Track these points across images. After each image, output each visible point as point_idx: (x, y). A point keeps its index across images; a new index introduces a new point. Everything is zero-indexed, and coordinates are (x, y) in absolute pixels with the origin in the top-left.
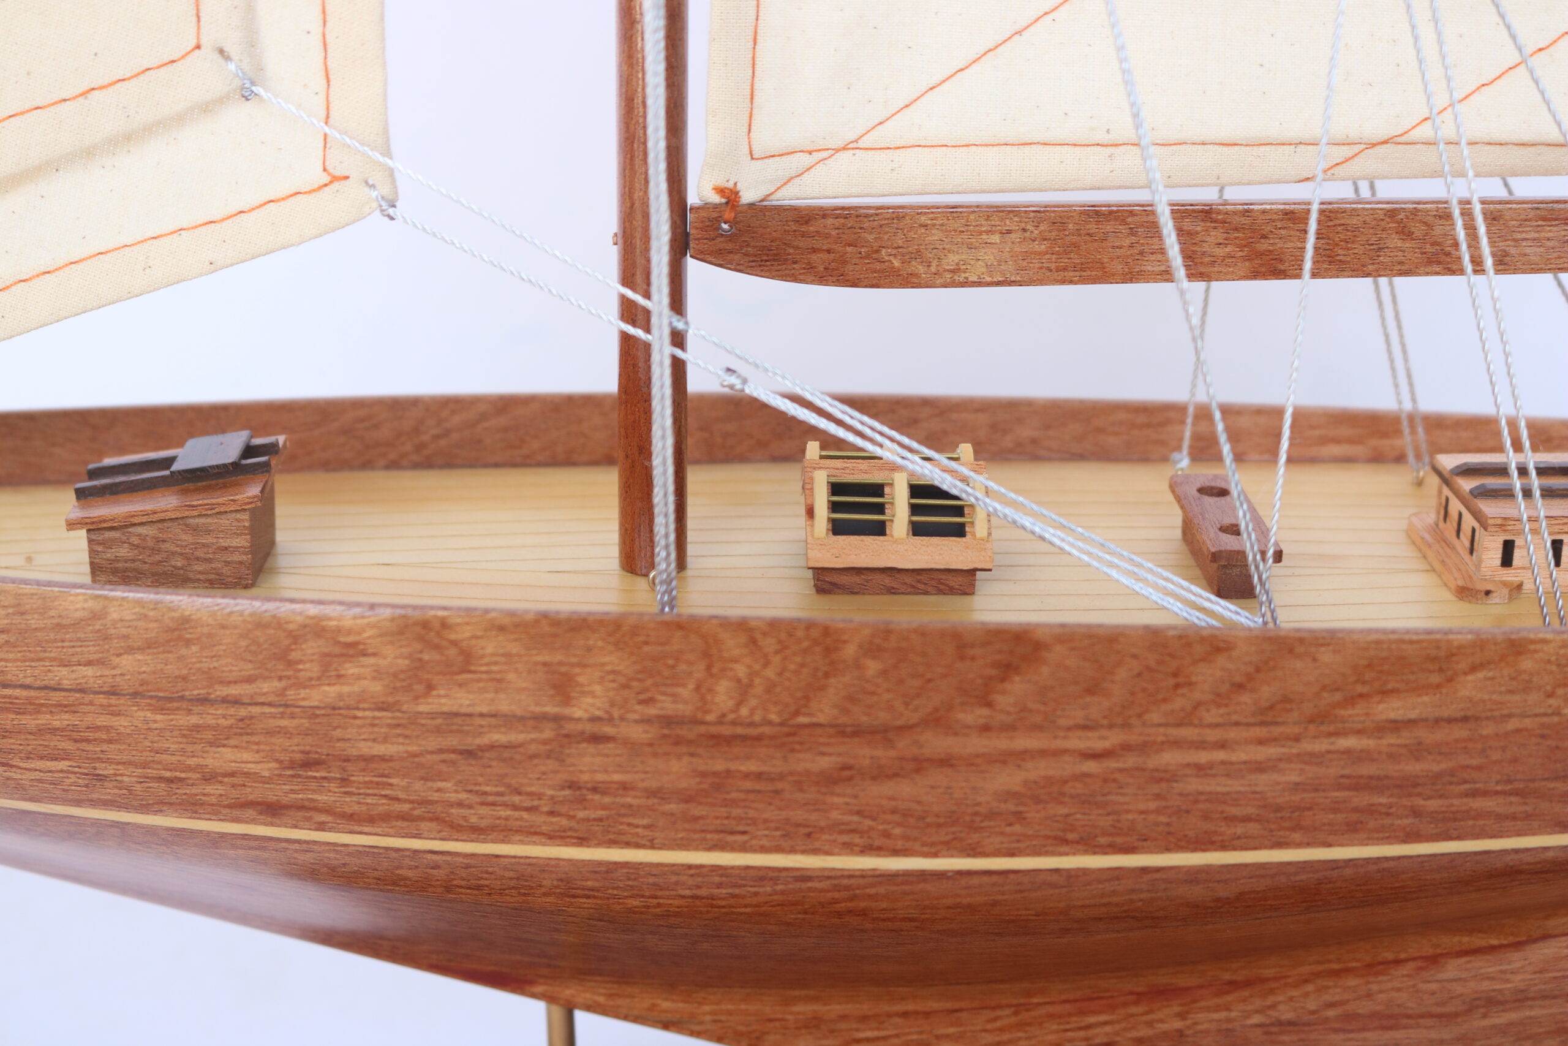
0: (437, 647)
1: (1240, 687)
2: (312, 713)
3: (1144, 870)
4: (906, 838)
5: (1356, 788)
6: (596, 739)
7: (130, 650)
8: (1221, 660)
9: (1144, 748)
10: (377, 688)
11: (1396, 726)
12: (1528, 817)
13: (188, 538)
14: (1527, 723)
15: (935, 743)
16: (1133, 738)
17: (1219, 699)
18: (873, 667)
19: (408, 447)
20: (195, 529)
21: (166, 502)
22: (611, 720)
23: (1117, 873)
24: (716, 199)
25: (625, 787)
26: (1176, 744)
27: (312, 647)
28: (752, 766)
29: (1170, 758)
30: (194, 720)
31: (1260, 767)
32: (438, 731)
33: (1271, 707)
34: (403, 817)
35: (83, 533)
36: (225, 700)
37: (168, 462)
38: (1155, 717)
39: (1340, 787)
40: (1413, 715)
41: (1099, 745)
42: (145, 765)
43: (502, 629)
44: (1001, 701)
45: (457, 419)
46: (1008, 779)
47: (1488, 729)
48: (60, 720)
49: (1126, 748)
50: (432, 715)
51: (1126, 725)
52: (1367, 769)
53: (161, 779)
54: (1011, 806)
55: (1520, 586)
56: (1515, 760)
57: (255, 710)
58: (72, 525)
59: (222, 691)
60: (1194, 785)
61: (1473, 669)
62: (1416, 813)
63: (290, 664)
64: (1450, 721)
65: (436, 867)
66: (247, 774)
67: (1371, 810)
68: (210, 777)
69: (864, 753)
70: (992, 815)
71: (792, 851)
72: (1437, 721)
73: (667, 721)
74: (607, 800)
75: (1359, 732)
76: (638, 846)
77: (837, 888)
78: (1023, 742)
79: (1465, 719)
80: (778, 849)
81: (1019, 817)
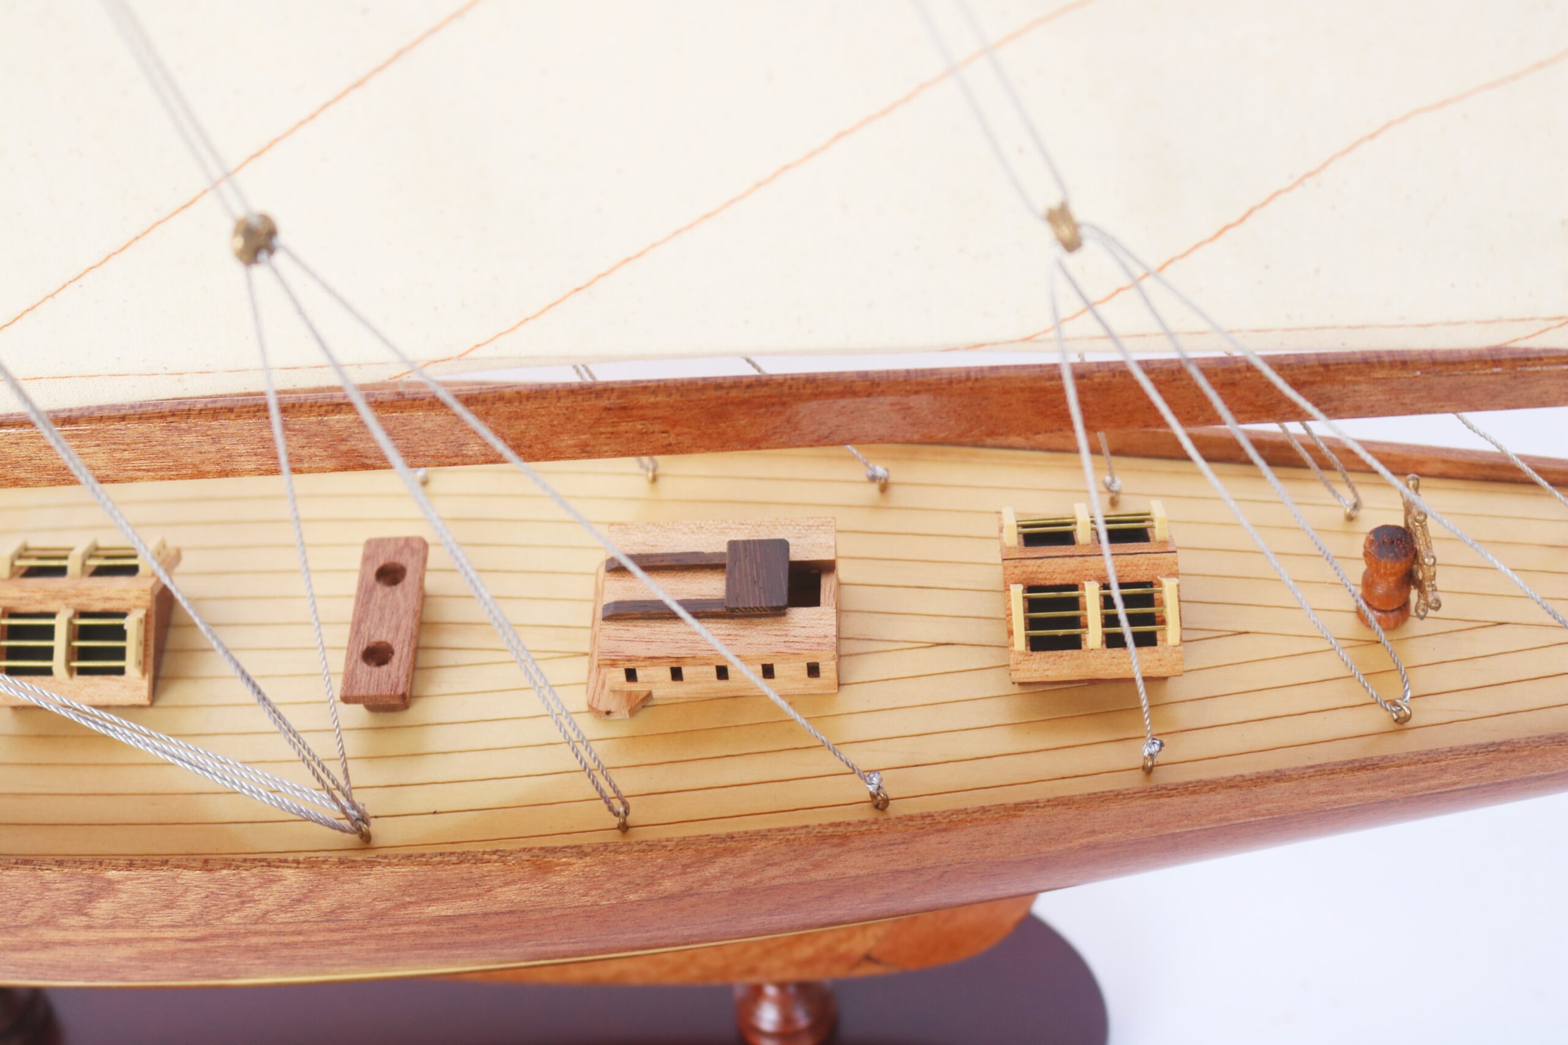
1: (299, 901)
5: (433, 948)
9: (232, 936)
11: (449, 919)
14: (571, 911)
15: (52, 934)
16: (218, 931)
17: (283, 908)
26: (257, 933)
29: (257, 941)
33: (332, 912)
38: (232, 919)
39: (417, 949)
40: (462, 912)
41: (192, 935)
44: (95, 912)
46: (125, 952)
47: (536, 916)
49: (215, 936)
51: (208, 924)
52: (435, 940)
64: (498, 914)
72: (486, 914)
75: (417, 923)
78: (125, 934)
81: (148, 968)
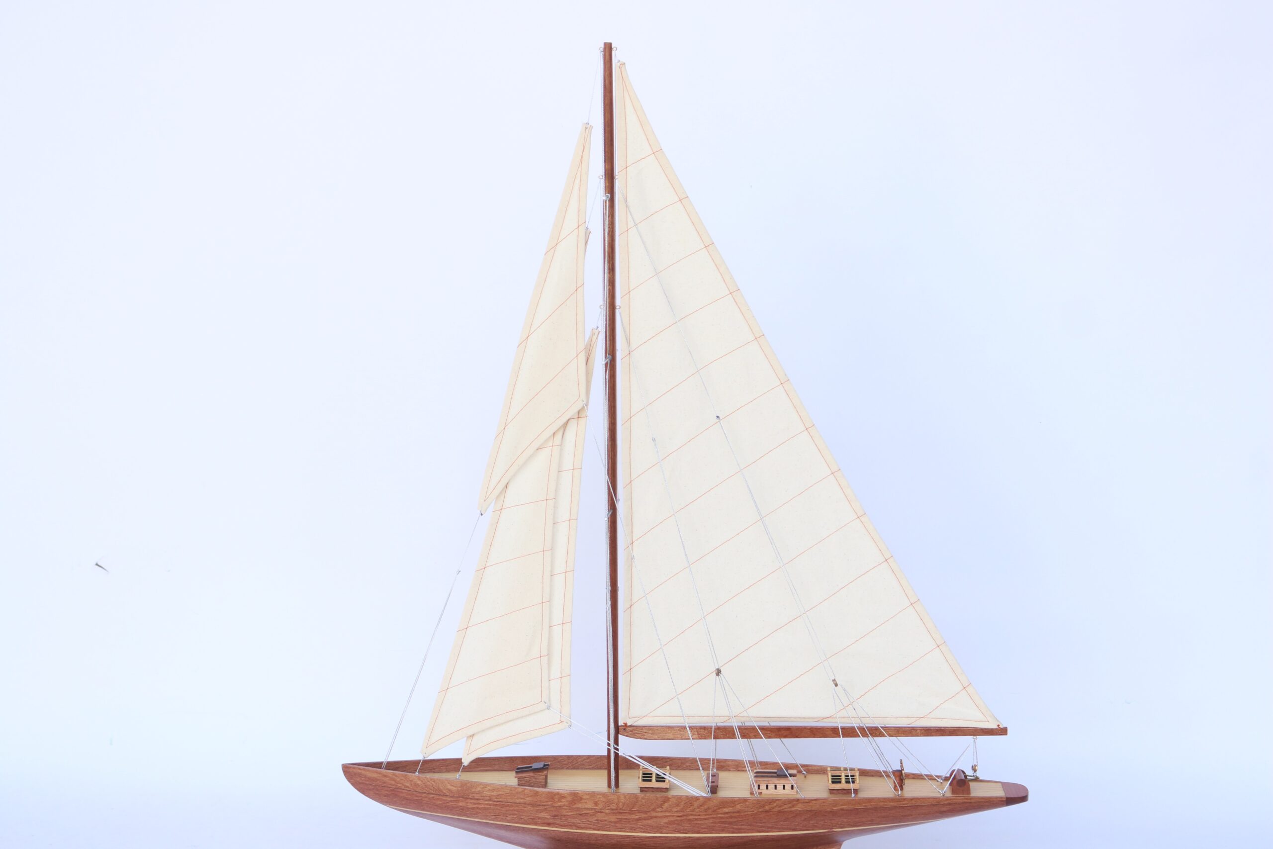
0: (577, 797)
1: (701, 806)
2: (556, 807)
3: (690, 837)
4: (650, 830)
5: (722, 823)
6: (601, 812)
7: (528, 797)
8: (698, 801)
9: (687, 815)
10: (567, 803)
11: (727, 813)
12: (752, 830)
13: (534, 780)
14: (748, 813)
15: (654, 814)
16: (685, 814)
17: (698, 808)
18: (643, 801)
19: (570, 765)
20: (536, 779)
21: (531, 774)
22: (603, 809)
23: (685, 838)
24: (623, 725)
25: (605, 820)
26: (692, 815)
27: (557, 797)
28: (625, 817)
29: (691, 817)
30: (537, 808)
31: (705, 819)
32: (576, 811)
33: (706, 809)
34: (570, 826)
35: (517, 779)
36: (543, 805)
37: (531, 767)
38: (688, 810)
39: (719, 823)
40: (729, 811)
41: (680, 815)
42: (529, 816)
43: (586, 794)
44: (664, 807)
45: (580, 760)
46: (666, 820)
47: (742, 814)
48: (516, 808)
49: (684, 815)
50: (575, 808)
51: (684, 812)
52: (723, 820)
53: (531, 819)
54: (666, 825)
55: (761, 793)
56: (748, 819)
57: (548, 807)
58: (516, 777)
59: (542, 804)
60: (695, 822)
61: (739, 804)
62: (733, 828)
63: (553, 799)
64: (736, 812)
65: (575, 835)
66: (545, 818)
67: (725, 827)
68: (539, 818)
69: (643, 815)
70: (663, 826)
71: (632, 832)
72: (734, 812)
73: (612, 809)
74: (603, 823)
75: (721, 814)
76: (608, 831)
77: (640, 839)
78: (667, 814)
79: (738, 812)
80: (630, 832)
81: (668, 827)
